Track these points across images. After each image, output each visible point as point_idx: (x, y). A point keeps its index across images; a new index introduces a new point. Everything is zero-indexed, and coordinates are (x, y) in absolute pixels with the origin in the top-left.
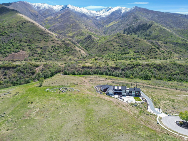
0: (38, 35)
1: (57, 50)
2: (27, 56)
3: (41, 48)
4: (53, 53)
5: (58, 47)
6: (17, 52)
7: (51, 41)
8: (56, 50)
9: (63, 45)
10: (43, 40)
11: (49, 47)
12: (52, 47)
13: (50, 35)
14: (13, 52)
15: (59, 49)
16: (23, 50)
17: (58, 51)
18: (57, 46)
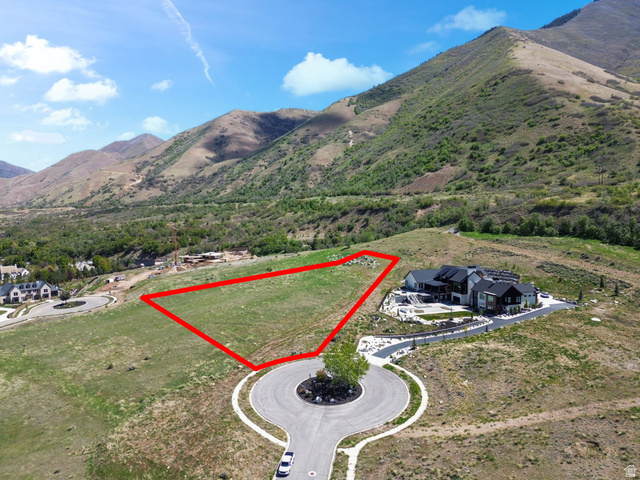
0: (520, 108)
1: (550, 151)
2: (449, 179)
3: (502, 152)
4: (529, 164)
5: (562, 139)
6: (436, 170)
7: (550, 120)
8: (545, 152)
9: (590, 129)
10: (526, 123)
11: (527, 144)
12: (541, 143)
13: (559, 100)
14: (429, 171)
15: (560, 147)
16: (454, 163)
17: (550, 155)
18: (559, 136)
